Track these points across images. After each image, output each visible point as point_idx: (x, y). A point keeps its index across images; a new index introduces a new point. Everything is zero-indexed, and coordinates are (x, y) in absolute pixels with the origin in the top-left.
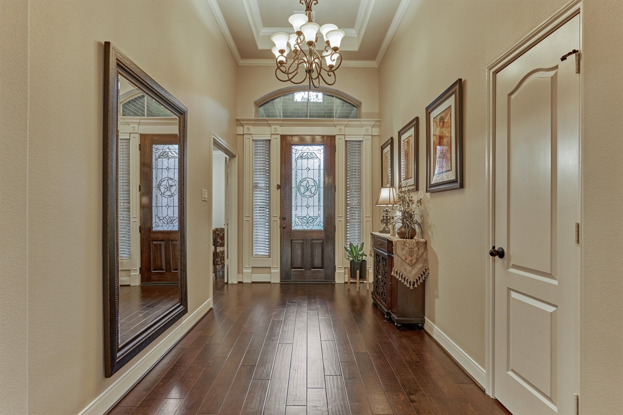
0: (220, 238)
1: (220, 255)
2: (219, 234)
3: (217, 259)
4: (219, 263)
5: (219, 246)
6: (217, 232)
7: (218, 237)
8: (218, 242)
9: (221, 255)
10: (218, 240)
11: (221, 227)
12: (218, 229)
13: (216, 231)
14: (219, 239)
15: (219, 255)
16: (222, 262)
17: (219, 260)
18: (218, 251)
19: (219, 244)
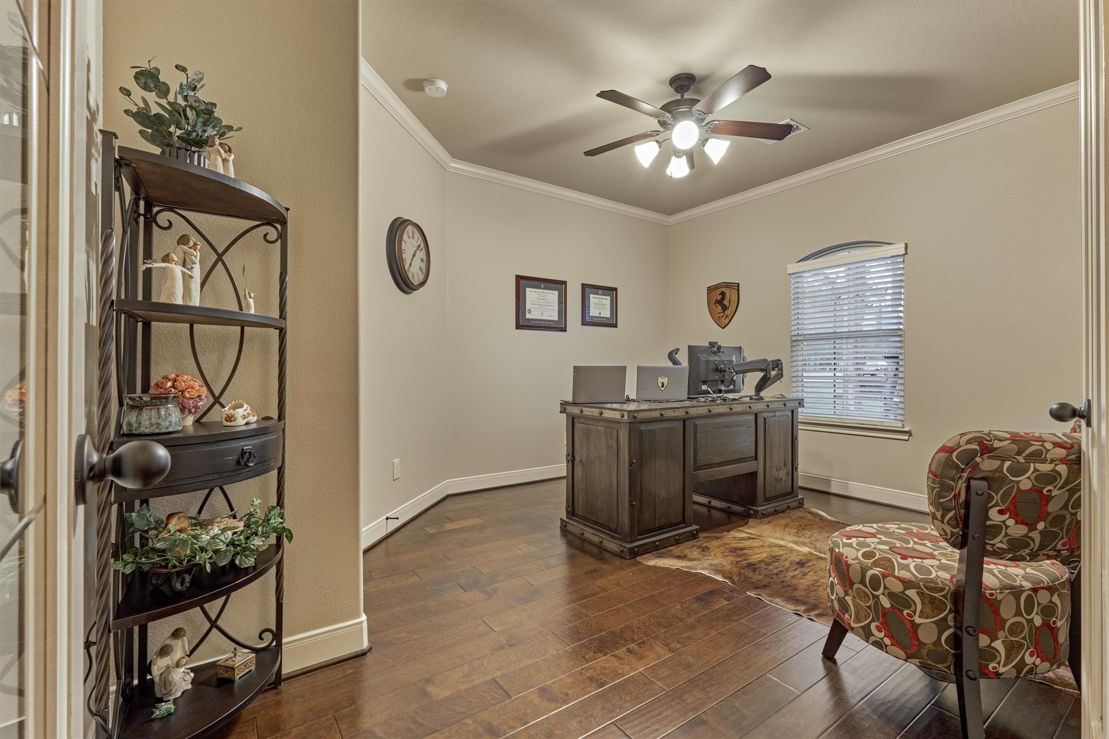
0: (1013, 503)
1: (1007, 611)
2: (1003, 480)
3: (984, 640)
4: (1001, 670)
5: (998, 554)
6: (987, 465)
7: (997, 498)
8: (997, 530)
9: (1018, 613)
10: (995, 516)
11: (1021, 430)
12: (996, 444)
13: (973, 453)
14: (1001, 512)
15: (996, 612)
16: (1022, 662)
17: (998, 645)
18: (988, 580)
19: (999, 542)
